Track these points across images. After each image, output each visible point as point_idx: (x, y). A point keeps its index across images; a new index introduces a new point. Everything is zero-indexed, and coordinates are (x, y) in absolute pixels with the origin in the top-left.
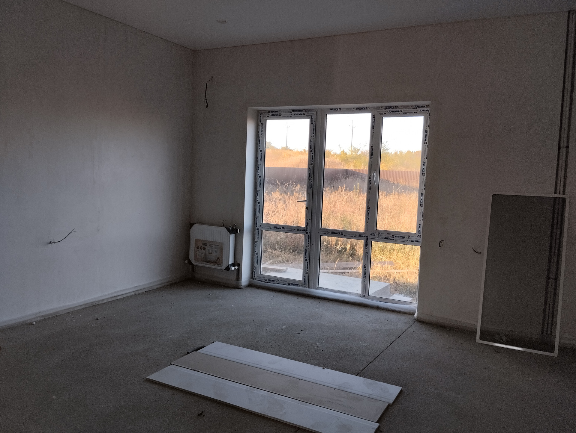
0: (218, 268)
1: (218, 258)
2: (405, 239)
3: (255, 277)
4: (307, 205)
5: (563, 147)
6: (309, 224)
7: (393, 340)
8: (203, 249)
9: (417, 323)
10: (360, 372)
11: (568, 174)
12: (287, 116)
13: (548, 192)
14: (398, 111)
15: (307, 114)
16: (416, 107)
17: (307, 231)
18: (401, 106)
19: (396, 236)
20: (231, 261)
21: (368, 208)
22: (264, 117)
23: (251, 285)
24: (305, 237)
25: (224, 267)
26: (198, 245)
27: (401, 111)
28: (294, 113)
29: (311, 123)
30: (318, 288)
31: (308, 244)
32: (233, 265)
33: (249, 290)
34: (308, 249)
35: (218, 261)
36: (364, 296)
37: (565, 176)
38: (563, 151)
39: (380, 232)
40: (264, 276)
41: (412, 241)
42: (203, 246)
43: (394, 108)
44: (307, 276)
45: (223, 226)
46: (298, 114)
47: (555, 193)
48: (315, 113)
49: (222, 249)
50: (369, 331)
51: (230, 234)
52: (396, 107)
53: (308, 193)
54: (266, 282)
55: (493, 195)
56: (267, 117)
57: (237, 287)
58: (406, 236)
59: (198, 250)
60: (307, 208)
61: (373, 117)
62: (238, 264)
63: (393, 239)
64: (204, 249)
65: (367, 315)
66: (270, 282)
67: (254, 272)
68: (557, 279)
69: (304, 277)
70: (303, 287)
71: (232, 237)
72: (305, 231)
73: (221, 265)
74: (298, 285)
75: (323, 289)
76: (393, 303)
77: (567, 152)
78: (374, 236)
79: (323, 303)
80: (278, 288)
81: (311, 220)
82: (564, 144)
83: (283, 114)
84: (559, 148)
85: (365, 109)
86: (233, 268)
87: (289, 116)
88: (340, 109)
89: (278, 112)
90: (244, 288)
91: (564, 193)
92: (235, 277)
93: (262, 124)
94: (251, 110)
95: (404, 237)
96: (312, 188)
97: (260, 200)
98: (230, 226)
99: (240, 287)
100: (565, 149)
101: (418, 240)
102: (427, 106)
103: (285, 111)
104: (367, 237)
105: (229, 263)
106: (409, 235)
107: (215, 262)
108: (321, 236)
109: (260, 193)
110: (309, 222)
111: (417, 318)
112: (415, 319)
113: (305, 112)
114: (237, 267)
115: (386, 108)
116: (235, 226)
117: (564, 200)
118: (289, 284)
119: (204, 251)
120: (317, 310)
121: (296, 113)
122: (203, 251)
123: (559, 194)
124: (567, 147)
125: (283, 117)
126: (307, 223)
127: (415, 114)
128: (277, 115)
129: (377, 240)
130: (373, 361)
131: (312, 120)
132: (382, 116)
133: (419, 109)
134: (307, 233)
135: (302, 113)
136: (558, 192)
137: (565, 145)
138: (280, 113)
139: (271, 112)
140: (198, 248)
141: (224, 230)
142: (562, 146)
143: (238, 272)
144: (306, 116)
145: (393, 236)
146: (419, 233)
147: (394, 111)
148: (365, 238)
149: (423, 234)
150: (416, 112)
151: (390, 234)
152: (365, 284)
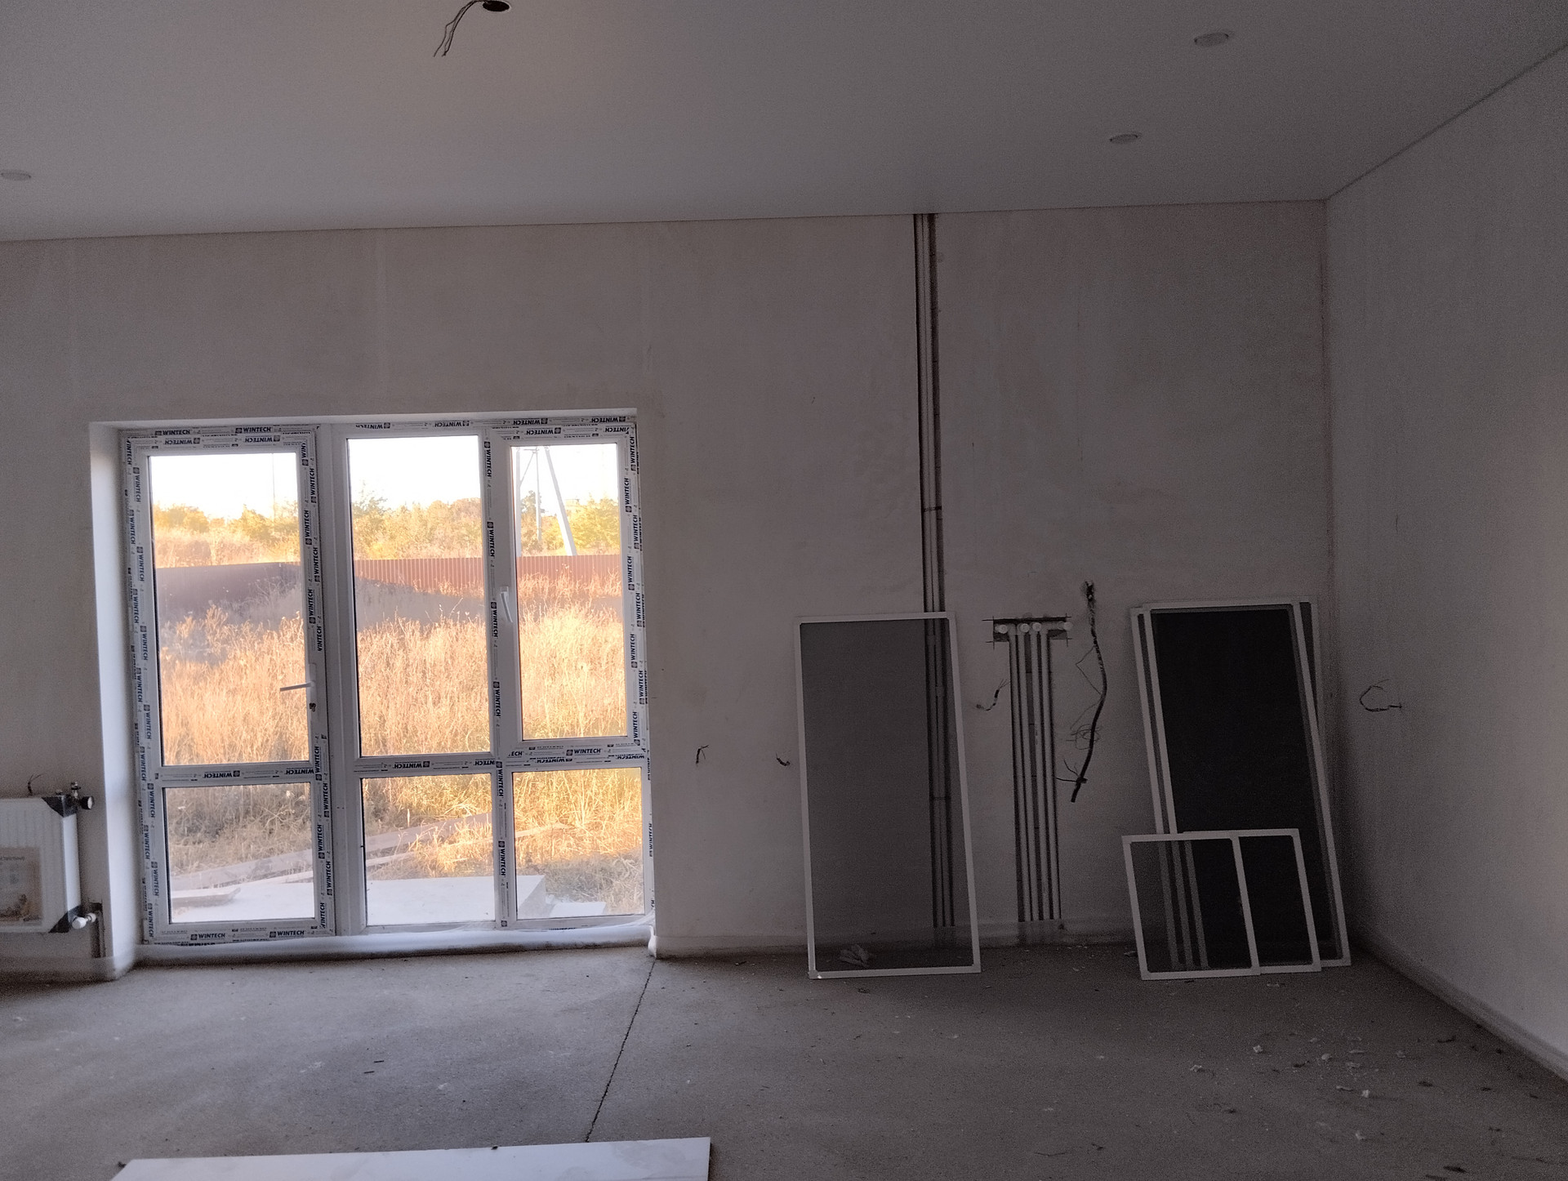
0: (29, 928)
1: (23, 899)
2: (604, 754)
3: (151, 935)
4: (311, 695)
5: (930, 510)
6: (323, 750)
7: (627, 1024)
9: (659, 965)
10: (591, 1131)
11: (946, 567)
12: (223, 446)
13: (913, 610)
14: (551, 432)
15: (290, 438)
16: (595, 420)
17: (318, 770)
18: (556, 419)
19: (577, 752)
20: (72, 902)
21: (495, 686)
22: (142, 448)
23: (141, 964)
24: (313, 790)
25: (50, 920)
27: (558, 431)
28: (243, 436)
29: (303, 462)
30: (368, 929)
31: (326, 807)
32: (81, 911)
33: (144, 978)
34: (325, 822)
35: (23, 909)
36: (504, 924)
37: (941, 571)
38: (932, 519)
39: (533, 746)
40: (183, 928)
41: (619, 757)
43: (537, 423)
44: (328, 900)
45: (30, 793)
46: (259, 438)
47: (926, 611)
48: (310, 437)
49: (34, 870)
50: (556, 1015)
51: (62, 814)
52: (545, 421)
53: (311, 661)
54: (190, 945)
55: (802, 626)
56: (153, 447)
57: (100, 979)
58: (605, 748)
60: (312, 706)
61: (486, 446)
62: (92, 905)
63: (571, 760)
65: (528, 975)
66: (204, 942)
67: (146, 923)
68: (948, 798)
69: (321, 907)
70: (319, 934)
71: (68, 823)
72: (311, 771)
73: (37, 919)
74: (302, 932)
75: (384, 929)
76: (586, 926)
77: (939, 519)
78: (517, 759)
79: (393, 969)
80: (239, 953)
81: (328, 737)
82: (931, 502)
83: (205, 440)
84: (923, 510)
85: (459, 424)
86: (82, 922)
87: (228, 446)
88: (387, 425)
89: (188, 432)
90: (124, 976)
91: (942, 609)
92: (87, 946)
93: (136, 470)
94: (98, 432)
95: (599, 750)
96: (322, 648)
97: (148, 697)
98: (58, 791)
99: (109, 976)
100: (934, 513)
101: (635, 753)
102: (622, 419)
103: (214, 432)
104: (499, 764)
105: (65, 906)
106: (611, 744)
107: (14, 914)
108: (361, 779)
109: (147, 678)
110: (323, 744)
111: (658, 951)
112: (652, 956)
113: (279, 434)
114: (93, 917)
115: (517, 422)
116: (77, 788)
117: (944, 623)
118: (273, 935)
120: (386, 992)
121: (249, 435)
123: (934, 611)
124: (938, 508)
125: (205, 446)
126: (315, 750)
127: (594, 437)
128: (183, 440)
129: (527, 767)
130: (606, 1092)
131: (304, 455)
132: (509, 442)
133: (603, 426)
134: (319, 778)
135: (271, 435)
136: (930, 607)
137: (933, 505)
138: (197, 436)
139: (166, 433)
141: (39, 805)
142: (927, 506)
143: (99, 935)
144: (285, 444)
145: (569, 752)
146: (636, 736)
147: (542, 431)
148: (495, 766)
149: (644, 734)
150: (597, 434)
151: (561, 747)
152: (506, 890)
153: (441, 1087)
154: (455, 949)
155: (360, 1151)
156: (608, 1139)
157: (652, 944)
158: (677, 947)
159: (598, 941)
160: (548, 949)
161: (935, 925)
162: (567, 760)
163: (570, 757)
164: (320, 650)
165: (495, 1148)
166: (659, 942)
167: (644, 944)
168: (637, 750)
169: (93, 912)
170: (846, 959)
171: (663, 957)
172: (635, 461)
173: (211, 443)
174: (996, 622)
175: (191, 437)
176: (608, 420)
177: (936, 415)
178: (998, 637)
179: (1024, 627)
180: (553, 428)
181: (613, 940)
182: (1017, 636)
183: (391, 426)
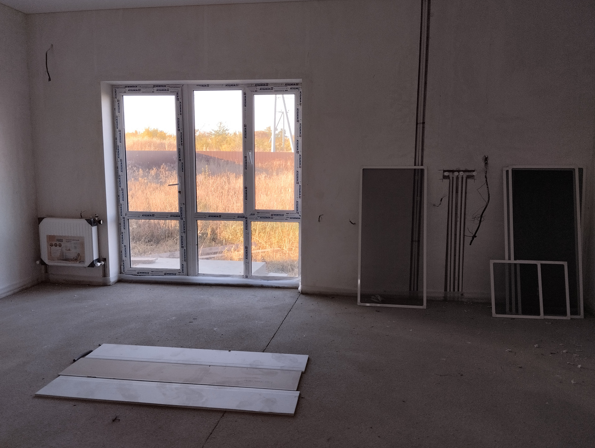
0: (80, 265)
1: (79, 255)
2: (285, 216)
3: (124, 271)
4: (179, 188)
5: (420, 123)
6: (184, 209)
7: (286, 314)
8: (58, 246)
9: (302, 296)
10: (266, 349)
11: (425, 148)
12: (148, 92)
13: (408, 164)
14: (269, 89)
15: (171, 90)
16: (287, 84)
17: (181, 216)
18: (272, 84)
19: (275, 215)
20: (95, 257)
21: (246, 188)
22: (120, 92)
23: (120, 281)
24: (180, 223)
25: (87, 263)
26: (52, 242)
27: (272, 89)
28: (156, 88)
29: (177, 99)
30: (198, 275)
31: (184, 230)
32: (99, 260)
33: (120, 285)
34: (184, 235)
35: (79, 258)
36: (247, 277)
37: (423, 149)
38: (420, 127)
39: (259, 212)
40: (135, 269)
41: (291, 218)
42: (58, 243)
43: (264, 85)
44: (185, 263)
45: (81, 217)
46: (161, 90)
47: (415, 165)
48: (180, 89)
49: (82, 244)
50: (260, 309)
51: (92, 225)
52: (267, 84)
53: (180, 176)
54: (137, 275)
55: (363, 169)
56: (124, 92)
57: (105, 284)
58: (285, 214)
59: (52, 247)
60: (179, 192)
61: (244, 94)
62: (103, 259)
63: (273, 218)
64: (60, 246)
65: (253, 295)
66: (142, 275)
67: (122, 267)
68: (419, 241)
69: (182, 265)
70: (181, 275)
71: (94, 229)
72: (179, 216)
73: (83, 262)
74: (176, 274)
75: (204, 275)
76: (276, 280)
77: (423, 128)
78: (253, 216)
79: (206, 289)
80: (154, 280)
81: (185, 204)
82: (420, 120)
83: (142, 90)
84: (417, 124)
85: (234, 85)
86: (99, 264)
87: (150, 92)
88: (208, 85)
89: (136, 87)
90: (114, 284)
91: (422, 165)
92: (101, 273)
93: (118, 101)
94: (104, 84)
95: (283, 215)
96: (184, 170)
97: (123, 186)
98: (91, 217)
99: (108, 284)
100: (421, 125)
102: (297, 84)
103: (146, 86)
105: (93, 258)
106: (288, 213)
107: (76, 260)
108: (197, 220)
109: (123, 179)
110: (183, 206)
111: (301, 291)
112: (299, 292)
113: (169, 88)
114: (103, 263)
115: (257, 85)
116: (97, 217)
117: (422, 170)
118: (165, 274)
119: (60, 248)
120: (202, 297)
121: (158, 88)
122: (58, 248)
123: (418, 165)
124: (424, 123)
125: (143, 92)
126: (181, 208)
128: (135, 90)
129: (256, 220)
130: (274, 336)
131: (178, 97)
132: (253, 93)
133: (289, 87)
134: (182, 219)
135: (166, 88)
137: (422, 122)
138: (140, 88)
139: (128, 87)
140: (51, 245)
141: (84, 222)
143: (105, 268)
144: (171, 92)
145: (272, 215)
146: (297, 210)
147: (266, 89)
148: (245, 218)
149: (300, 210)
150: (287, 90)
151: (269, 213)
152: (248, 264)
153: (215, 329)
154: (229, 284)
155: (182, 348)
156: (271, 352)
157: (300, 288)
158: (309, 290)
159: (280, 286)
160: (262, 287)
161: (410, 290)
162: (271, 218)
163: (272, 217)
164: (183, 171)
165: (230, 351)
166: (302, 287)
167: (297, 288)
168: (297, 216)
169: (103, 261)
170: (373, 300)
171: (303, 293)
172: (300, 101)
173: (145, 91)
174: (444, 171)
175: (137, 88)
176: (292, 85)
177: (426, 83)
178: (445, 177)
179: (456, 174)
180: (270, 87)
181: (286, 286)
182: (453, 177)
183: (209, 86)
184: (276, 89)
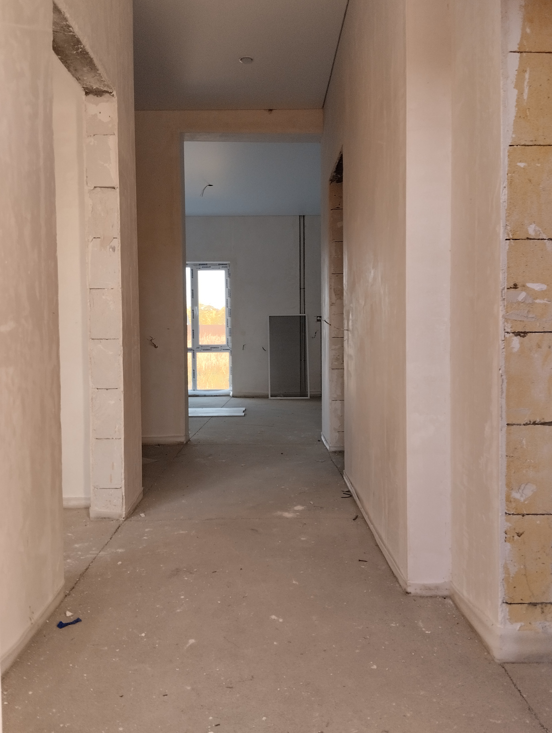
2: (220, 349)
11: (306, 303)
13: (296, 313)
16: (219, 264)
18: (210, 264)
19: (213, 348)
21: (193, 331)
27: (210, 267)
36: (194, 390)
37: (304, 304)
38: (302, 290)
39: (202, 346)
41: (224, 350)
43: (205, 265)
47: (300, 313)
52: (207, 264)
55: (270, 316)
58: (220, 347)
61: (192, 270)
68: (305, 361)
77: (304, 291)
78: (198, 349)
82: (302, 287)
84: (300, 289)
91: (304, 313)
95: (218, 348)
101: (227, 349)
102: (226, 264)
104: (194, 350)
106: (222, 346)
111: (232, 395)
112: (231, 397)
115: (200, 264)
117: (305, 316)
123: (302, 314)
124: (304, 288)
127: (219, 269)
129: (200, 351)
132: (197, 269)
133: (221, 266)
142: (301, 288)
145: (211, 348)
146: (228, 344)
147: (205, 267)
148: (192, 351)
149: (230, 344)
151: (209, 347)
152: (194, 382)
158: (238, 395)
159: (217, 394)
160: (205, 396)
161: (301, 391)
163: (211, 349)
166: (233, 393)
167: (229, 395)
168: (228, 348)
171: (233, 397)
172: (229, 275)
174: (318, 317)
176: (223, 264)
177: (304, 265)
178: (318, 321)
180: (209, 266)
181: (221, 395)
184: (212, 267)
